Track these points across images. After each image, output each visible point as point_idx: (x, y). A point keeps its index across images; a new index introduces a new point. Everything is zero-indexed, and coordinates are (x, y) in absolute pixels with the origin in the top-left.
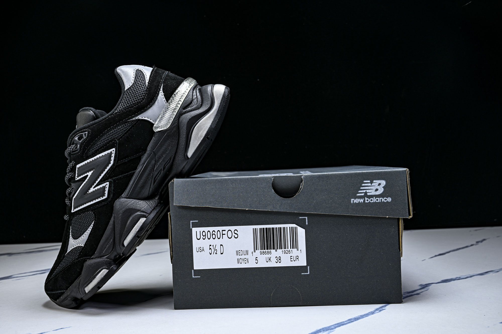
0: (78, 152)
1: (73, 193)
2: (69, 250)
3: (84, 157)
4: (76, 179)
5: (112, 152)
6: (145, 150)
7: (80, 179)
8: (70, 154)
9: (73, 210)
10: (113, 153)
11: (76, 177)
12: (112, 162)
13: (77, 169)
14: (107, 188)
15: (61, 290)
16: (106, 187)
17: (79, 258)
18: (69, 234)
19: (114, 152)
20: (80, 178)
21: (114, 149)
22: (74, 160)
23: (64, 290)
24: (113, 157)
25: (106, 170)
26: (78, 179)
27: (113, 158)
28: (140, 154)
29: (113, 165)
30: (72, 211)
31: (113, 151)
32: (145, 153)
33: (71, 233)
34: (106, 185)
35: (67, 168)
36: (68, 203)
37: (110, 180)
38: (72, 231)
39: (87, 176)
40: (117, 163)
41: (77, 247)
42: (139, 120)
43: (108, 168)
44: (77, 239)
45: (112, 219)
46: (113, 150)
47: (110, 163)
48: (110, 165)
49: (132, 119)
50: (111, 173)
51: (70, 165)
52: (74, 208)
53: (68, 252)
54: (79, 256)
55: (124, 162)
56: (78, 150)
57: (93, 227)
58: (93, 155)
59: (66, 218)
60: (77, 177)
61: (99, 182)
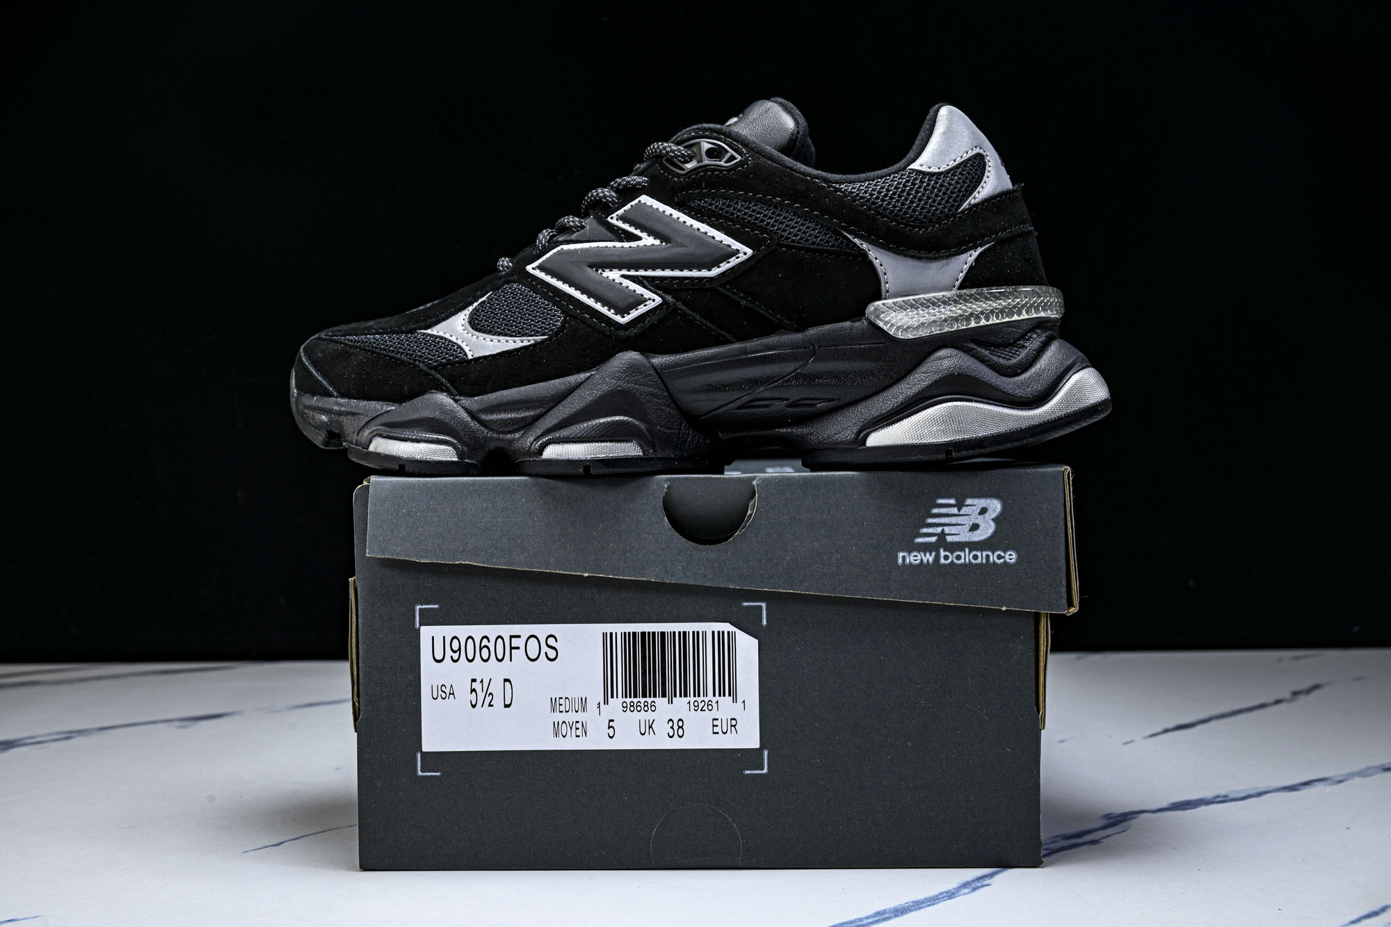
0: (679, 176)
1: (574, 237)
2: (434, 331)
3: (677, 197)
4: (612, 218)
5: (739, 255)
6: (801, 328)
7: (616, 226)
8: (658, 157)
9: (533, 269)
10: (738, 258)
11: (614, 215)
12: (715, 272)
13: (636, 201)
14: (645, 306)
15: (331, 383)
16: (647, 303)
17: (435, 368)
18: (471, 304)
19: (742, 258)
20: (620, 224)
21: (750, 252)
22: (653, 179)
23: (338, 392)
24: (729, 264)
25: (686, 273)
26: (614, 222)
27: (725, 267)
28: (786, 321)
29: (711, 279)
30: (529, 268)
31: (745, 254)
32: (798, 331)
33: (475, 304)
34: (650, 299)
35: (620, 177)
36: (541, 243)
37: (669, 298)
38: (484, 302)
39: (639, 239)
40: (721, 285)
41: (458, 345)
42: (864, 255)
43: (695, 273)
44: (476, 330)
45: (583, 376)
46: (745, 252)
47: (710, 270)
48: (704, 273)
49: (854, 238)
50: (689, 289)
51: (634, 179)
52: (541, 268)
53: (429, 331)
54: (438, 366)
55: (737, 299)
56: (683, 169)
57: (530, 345)
58: (696, 214)
59: (502, 266)
60: (617, 215)
61: (644, 277)
